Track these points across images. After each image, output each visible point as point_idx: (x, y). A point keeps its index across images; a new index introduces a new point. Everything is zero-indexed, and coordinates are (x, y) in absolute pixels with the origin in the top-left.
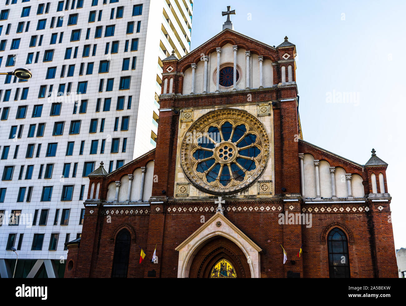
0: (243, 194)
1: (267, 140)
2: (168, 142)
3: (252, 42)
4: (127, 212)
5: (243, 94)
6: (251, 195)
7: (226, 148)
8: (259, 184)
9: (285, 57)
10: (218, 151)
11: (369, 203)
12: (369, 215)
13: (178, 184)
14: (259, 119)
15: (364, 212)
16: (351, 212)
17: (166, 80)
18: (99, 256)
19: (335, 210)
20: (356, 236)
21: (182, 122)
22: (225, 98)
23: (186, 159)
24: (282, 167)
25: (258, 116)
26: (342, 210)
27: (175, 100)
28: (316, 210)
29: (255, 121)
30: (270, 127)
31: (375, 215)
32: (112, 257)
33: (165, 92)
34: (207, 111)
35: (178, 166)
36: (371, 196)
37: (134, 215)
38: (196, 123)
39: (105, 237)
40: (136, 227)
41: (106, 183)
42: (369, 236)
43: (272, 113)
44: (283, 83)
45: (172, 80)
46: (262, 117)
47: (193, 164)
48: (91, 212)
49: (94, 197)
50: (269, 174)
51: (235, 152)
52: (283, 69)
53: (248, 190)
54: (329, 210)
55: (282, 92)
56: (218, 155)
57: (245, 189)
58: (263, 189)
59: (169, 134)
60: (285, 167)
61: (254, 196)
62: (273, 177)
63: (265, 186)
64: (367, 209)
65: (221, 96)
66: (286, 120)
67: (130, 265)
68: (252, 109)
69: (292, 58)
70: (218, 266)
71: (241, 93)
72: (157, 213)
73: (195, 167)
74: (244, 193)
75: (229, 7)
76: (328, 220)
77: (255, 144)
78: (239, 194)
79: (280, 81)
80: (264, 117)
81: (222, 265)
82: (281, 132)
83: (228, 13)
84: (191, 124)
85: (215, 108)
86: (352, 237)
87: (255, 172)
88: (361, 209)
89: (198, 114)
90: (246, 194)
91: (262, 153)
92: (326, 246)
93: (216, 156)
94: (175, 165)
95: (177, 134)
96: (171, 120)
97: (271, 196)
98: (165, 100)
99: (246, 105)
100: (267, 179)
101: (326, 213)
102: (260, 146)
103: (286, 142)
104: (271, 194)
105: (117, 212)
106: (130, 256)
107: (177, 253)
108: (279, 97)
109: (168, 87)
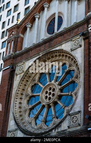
0: (57, 131)
6: (64, 129)
7: (50, 89)
8: (70, 117)
10: (44, 93)
13: (9, 131)
14: (72, 53)
17: (9, 44)
21: (17, 75)
22: (47, 44)
23: (20, 107)
24: (89, 95)
25: (72, 50)
29: (71, 56)
30: (81, 58)
33: (8, 53)
35: (11, 115)
43: (83, 43)
45: (13, 43)
46: (75, 51)
47: (25, 111)
50: (79, 104)
53: (61, 125)
56: (44, 98)
57: (59, 125)
58: (73, 122)
61: (65, 130)
62: (82, 106)
63: (75, 118)
65: (45, 42)
68: (67, 46)
71: (59, 35)
74: (58, 129)
77: (73, 79)
78: (53, 131)
79: (89, 11)
80: (76, 50)
82: (89, 58)
85: (40, 55)
89: (28, 64)
90: (59, 130)
93: (42, 99)
94: (9, 114)
95: (13, 87)
96: (9, 76)
97: (79, 128)
98: (7, 60)
99: (63, 44)
100: (77, 110)
102: (77, 80)
104: (79, 125)
109: (10, 49)
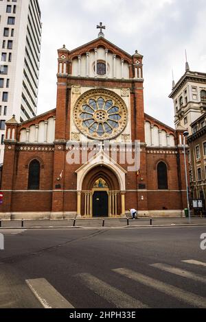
1: (126, 111)
2: (65, 105)
3: (117, 49)
4: (36, 149)
5: (112, 81)
7: (101, 113)
8: (122, 136)
9: (137, 63)
10: (96, 114)
11: (177, 149)
12: (178, 155)
13: (72, 132)
14: (122, 97)
15: (175, 154)
16: (169, 154)
17: (61, 64)
18: (18, 176)
19: (161, 152)
20: (171, 165)
21: (73, 94)
22: (100, 82)
23: (76, 118)
24: (135, 127)
26: (164, 152)
27: (68, 78)
28: (152, 152)
29: (119, 99)
31: (181, 156)
32: (27, 177)
33: (61, 72)
34: (89, 89)
35: (72, 122)
36: (179, 146)
37: (41, 151)
38: (82, 96)
39: (21, 164)
40: (44, 159)
41: (19, 129)
42: (176, 166)
43: (129, 94)
44: (136, 78)
45: (65, 65)
47: (80, 121)
48: (10, 148)
49: (11, 137)
50: (128, 130)
51: (107, 117)
52: (136, 69)
53: (116, 139)
54: (158, 152)
55: (136, 84)
56: (96, 117)
57: (114, 138)
59: (65, 100)
60: (137, 127)
61: (120, 142)
62: (131, 132)
63: (126, 137)
64: (176, 152)
65: (99, 80)
66: (138, 100)
67: (40, 182)
68: (118, 91)
69: (141, 63)
70: (97, 181)
72: (59, 150)
73: (81, 123)
74: (114, 141)
75: (101, 23)
76: (158, 157)
77: (118, 113)
79: (134, 76)
80: (125, 97)
81: (100, 181)
82: (135, 107)
83: (101, 27)
84: (79, 95)
86: (169, 166)
87: (119, 129)
88: (173, 152)
89: (84, 90)
91: (123, 118)
92: (156, 171)
96: (65, 91)
98: (61, 77)
99: (114, 88)
100: (127, 133)
101: (156, 154)
103: (138, 113)
104: (129, 142)
105: (29, 148)
106: (41, 176)
107: (76, 174)
108: (133, 86)
109: (63, 68)
